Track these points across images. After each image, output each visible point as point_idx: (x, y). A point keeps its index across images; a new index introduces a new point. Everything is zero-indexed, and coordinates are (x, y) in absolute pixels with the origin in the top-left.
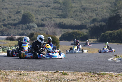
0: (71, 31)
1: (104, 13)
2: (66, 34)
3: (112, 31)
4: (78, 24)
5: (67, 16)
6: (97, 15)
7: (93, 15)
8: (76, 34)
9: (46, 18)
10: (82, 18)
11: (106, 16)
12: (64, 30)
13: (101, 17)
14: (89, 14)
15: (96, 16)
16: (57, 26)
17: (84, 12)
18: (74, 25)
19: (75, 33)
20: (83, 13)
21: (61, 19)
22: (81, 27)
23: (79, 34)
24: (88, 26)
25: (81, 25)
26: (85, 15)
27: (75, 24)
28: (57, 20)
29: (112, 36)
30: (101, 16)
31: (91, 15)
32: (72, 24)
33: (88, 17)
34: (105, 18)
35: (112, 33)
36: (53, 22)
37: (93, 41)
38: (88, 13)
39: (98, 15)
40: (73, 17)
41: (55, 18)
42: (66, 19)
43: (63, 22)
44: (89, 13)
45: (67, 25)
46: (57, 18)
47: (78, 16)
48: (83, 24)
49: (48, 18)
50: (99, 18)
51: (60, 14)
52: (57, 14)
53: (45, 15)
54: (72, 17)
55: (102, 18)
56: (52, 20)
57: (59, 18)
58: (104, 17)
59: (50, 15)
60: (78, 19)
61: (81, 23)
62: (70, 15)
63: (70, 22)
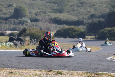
0: (66, 27)
1: (103, 9)
2: (61, 30)
3: (111, 27)
4: (75, 20)
5: (63, 10)
7: (91, 10)
9: (40, 12)
10: (79, 13)
11: (105, 11)
12: (59, 26)
13: (100, 12)
14: (87, 9)
15: (95, 11)
16: (52, 21)
17: (82, 7)
18: (70, 20)
21: (56, 14)
22: (78, 23)
23: (75, 31)
24: (86, 21)
25: (78, 21)
26: (82, 10)
27: (72, 19)
28: (52, 15)
29: (112, 33)
30: (100, 11)
31: (89, 10)
32: (68, 19)
33: (86, 12)
35: (112, 30)
36: (47, 17)
37: (91, 38)
38: (85, 8)
39: (97, 10)
40: (70, 12)
41: (50, 12)
42: (61, 14)
43: (58, 18)
44: (87, 8)
45: (63, 21)
46: (52, 12)
47: (74, 11)
48: (80, 19)
49: (42, 12)
50: (98, 13)
51: (56, 8)
52: (51, 8)
53: (40, 10)
54: (68, 12)
56: (47, 14)
57: (54, 12)
58: (103, 12)
59: (44, 10)
60: (74, 14)
61: (78, 18)
62: (67, 10)
63: (67, 17)
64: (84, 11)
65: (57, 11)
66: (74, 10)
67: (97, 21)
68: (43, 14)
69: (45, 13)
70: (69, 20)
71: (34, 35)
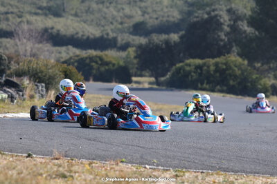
1: (162, 9)
2: (72, 60)
4: (94, 35)
5: (64, 10)
6: (144, 13)
7: (134, 13)
8: (100, 62)
9: (7, 13)
10: (105, 18)
11: (168, 16)
12: (57, 48)
13: (157, 19)
14: (123, 9)
15: (143, 15)
17: (110, 3)
18: (83, 35)
19: (98, 59)
20: (108, 5)
21: (48, 19)
23: (107, 64)
24: (123, 40)
25: (102, 37)
26: (111, 11)
27: (86, 34)
30: (155, 16)
31: (127, 10)
32: (77, 33)
33: (121, 17)
34: (167, 21)
35: (204, 64)
36: (25, 27)
38: (119, 6)
39: (148, 14)
40: (80, 14)
41: (30, 13)
42: (61, 20)
43: (52, 28)
44: (124, 7)
45: (65, 36)
46: (36, 14)
47: (92, 13)
48: (108, 34)
49: (12, 13)
50: (151, 21)
51: (45, 5)
52: (34, 4)
53: (4, 6)
54: (76, 15)
55: (159, 21)
56: (24, 19)
57: (42, 15)
58: (165, 19)
59: (17, 7)
60: (92, 20)
61: (102, 31)
62: (73, 9)
63: (73, 28)
64: (115, 13)
65: (48, 12)
66: (91, 9)
67: (161, 41)
68: (14, 18)
69: (20, 17)
70: (80, 35)
71: (40, 74)
